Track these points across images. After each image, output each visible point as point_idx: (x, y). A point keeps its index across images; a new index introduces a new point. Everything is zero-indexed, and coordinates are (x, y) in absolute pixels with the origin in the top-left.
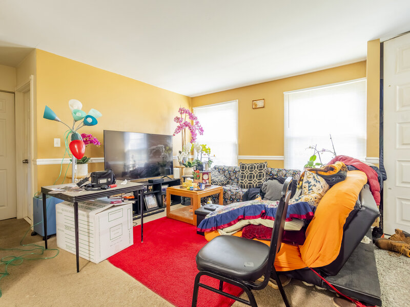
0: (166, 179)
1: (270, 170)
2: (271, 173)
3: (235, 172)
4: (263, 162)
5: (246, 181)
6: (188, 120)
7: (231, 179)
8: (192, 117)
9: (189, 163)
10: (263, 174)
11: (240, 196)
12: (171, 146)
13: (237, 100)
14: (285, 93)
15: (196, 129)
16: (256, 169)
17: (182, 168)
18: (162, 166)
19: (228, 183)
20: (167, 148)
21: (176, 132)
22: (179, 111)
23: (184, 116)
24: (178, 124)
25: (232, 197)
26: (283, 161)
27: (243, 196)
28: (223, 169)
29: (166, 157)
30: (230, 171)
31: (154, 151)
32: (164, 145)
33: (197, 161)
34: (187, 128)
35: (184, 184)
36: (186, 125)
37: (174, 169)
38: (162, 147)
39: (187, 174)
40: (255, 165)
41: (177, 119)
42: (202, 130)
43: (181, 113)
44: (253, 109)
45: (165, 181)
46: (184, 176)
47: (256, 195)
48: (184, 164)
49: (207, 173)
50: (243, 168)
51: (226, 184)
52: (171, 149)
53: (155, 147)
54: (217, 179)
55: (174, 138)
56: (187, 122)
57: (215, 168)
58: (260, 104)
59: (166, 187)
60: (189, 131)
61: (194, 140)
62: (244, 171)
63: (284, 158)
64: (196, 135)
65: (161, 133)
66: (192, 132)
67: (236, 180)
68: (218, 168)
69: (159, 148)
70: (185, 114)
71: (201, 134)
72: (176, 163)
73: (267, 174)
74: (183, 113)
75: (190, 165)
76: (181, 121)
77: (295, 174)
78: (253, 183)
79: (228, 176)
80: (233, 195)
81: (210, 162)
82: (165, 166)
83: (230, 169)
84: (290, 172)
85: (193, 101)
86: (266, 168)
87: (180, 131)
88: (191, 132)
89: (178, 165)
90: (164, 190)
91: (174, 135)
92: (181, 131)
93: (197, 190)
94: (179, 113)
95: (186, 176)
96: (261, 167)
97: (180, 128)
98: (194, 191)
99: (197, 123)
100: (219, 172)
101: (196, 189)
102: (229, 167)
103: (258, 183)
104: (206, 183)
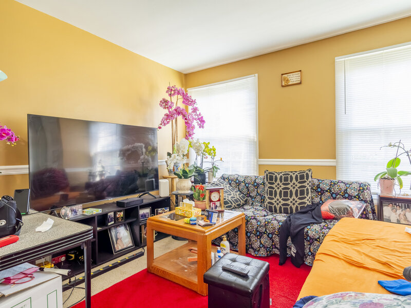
0: (147, 198)
1: (316, 183)
2: (318, 186)
3: (257, 186)
4: (305, 169)
5: (278, 201)
6: (181, 105)
7: (251, 196)
8: (187, 100)
9: (184, 172)
10: (307, 190)
11: (274, 229)
12: (155, 145)
13: (256, 75)
14: (339, 60)
15: (193, 119)
16: (294, 180)
17: (172, 179)
18: (140, 176)
19: (246, 203)
20: (150, 148)
21: (164, 123)
22: (167, 92)
23: (174, 99)
24: (166, 111)
25: (260, 229)
26: (334, 167)
27: (279, 229)
28: (237, 179)
29: (148, 162)
30: (249, 184)
31: (130, 152)
32: (144, 143)
33: (196, 168)
34: (180, 118)
35: (178, 210)
36: (178, 112)
37: (160, 181)
38: (141, 147)
39: (181, 189)
40: (291, 174)
41: (165, 103)
42: (202, 121)
43: (170, 95)
44: (283, 86)
45: (145, 202)
46: (175, 192)
47: (304, 229)
48: (175, 174)
49: (218, 191)
50: (271, 178)
51: (243, 205)
52: (154, 150)
53: (130, 146)
54: (230, 197)
55: (159, 132)
56: (179, 107)
57: (223, 178)
58: (294, 78)
59: (147, 211)
60: (184, 121)
61: (190, 135)
62: (273, 184)
63: (337, 162)
64: (193, 127)
65: (140, 124)
66: (188, 124)
67: (258, 198)
68: (228, 178)
69: (137, 147)
70: (176, 95)
71: (201, 126)
72: (163, 171)
73: (312, 188)
74: (174, 94)
75: (185, 175)
76: (171, 107)
77: (364, 189)
78: (291, 204)
79: (245, 190)
80: (260, 227)
81: (214, 169)
82: (145, 175)
83: (248, 180)
84: (353, 186)
85: (187, 77)
86: (310, 179)
87: (168, 122)
88: (186, 123)
89: (166, 174)
90: (144, 216)
91: (160, 128)
92: (171, 122)
93: (204, 226)
94: (167, 94)
95: (180, 192)
96: (303, 177)
97: (168, 117)
98: (197, 227)
99: (195, 110)
100: (230, 184)
101: (202, 223)
102: (246, 177)
103: (299, 204)
104: (217, 206)
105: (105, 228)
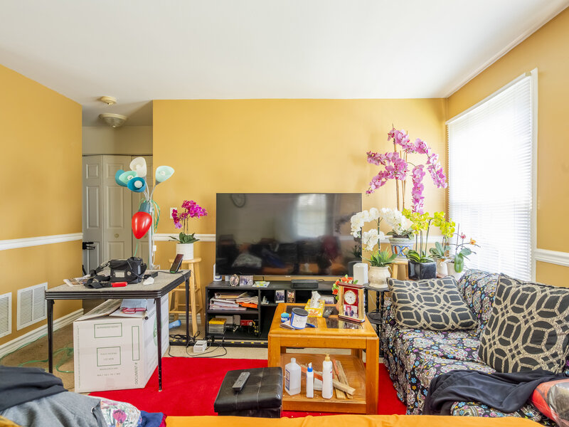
7: (481, 319)
21: (374, 185)
42: (441, 176)
49: (355, 290)
50: (500, 291)
57: (463, 276)
61: (417, 200)
62: (500, 303)
66: (415, 183)
68: (468, 278)
71: (441, 185)
79: (478, 306)
81: (457, 258)
83: (489, 289)
87: (383, 184)
97: (383, 175)
100: (465, 288)
103: (523, 360)
104: (353, 312)
105: (272, 305)
